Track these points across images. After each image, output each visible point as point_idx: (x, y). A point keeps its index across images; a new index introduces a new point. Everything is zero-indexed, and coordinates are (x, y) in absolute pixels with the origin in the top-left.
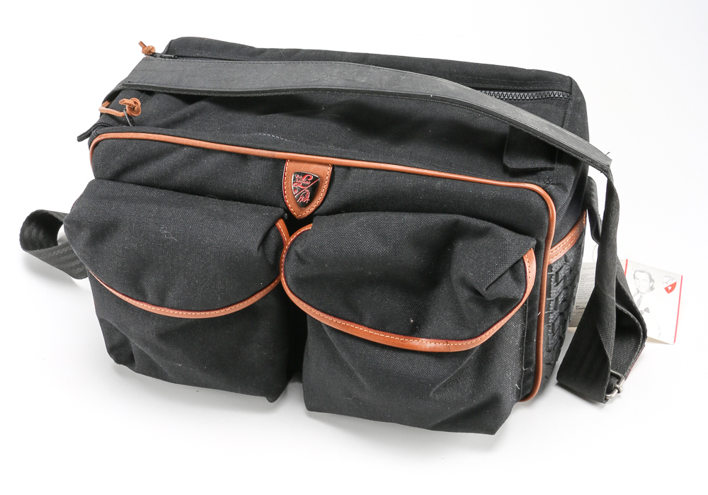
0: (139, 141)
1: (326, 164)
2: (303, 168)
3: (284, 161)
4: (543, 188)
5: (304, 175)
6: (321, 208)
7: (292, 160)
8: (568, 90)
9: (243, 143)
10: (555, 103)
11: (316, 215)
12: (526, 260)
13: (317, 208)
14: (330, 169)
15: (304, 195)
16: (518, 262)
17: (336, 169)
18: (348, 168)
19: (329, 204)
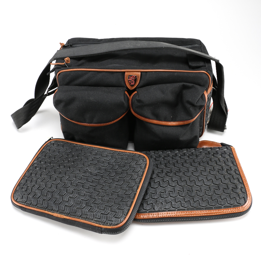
0: (74, 72)
1: (138, 72)
2: (131, 74)
3: (124, 72)
4: (206, 72)
5: (132, 76)
6: (139, 86)
7: (127, 72)
8: (200, 44)
9: (110, 68)
10: (197, 48)
11: (137, 88)
12: (205, 94)
13: (137, 86)
14: (140, 73)
15: (133, 82)
16: (202, 95)
17: (142, 73)
18: (146, 72)
19: (141, 84)
